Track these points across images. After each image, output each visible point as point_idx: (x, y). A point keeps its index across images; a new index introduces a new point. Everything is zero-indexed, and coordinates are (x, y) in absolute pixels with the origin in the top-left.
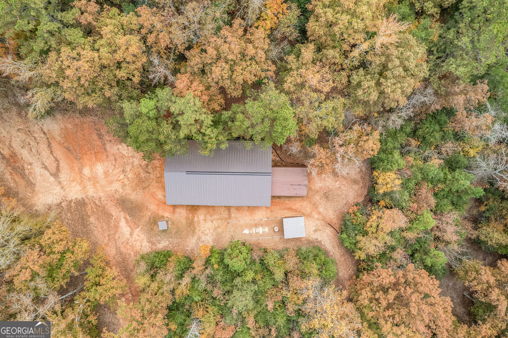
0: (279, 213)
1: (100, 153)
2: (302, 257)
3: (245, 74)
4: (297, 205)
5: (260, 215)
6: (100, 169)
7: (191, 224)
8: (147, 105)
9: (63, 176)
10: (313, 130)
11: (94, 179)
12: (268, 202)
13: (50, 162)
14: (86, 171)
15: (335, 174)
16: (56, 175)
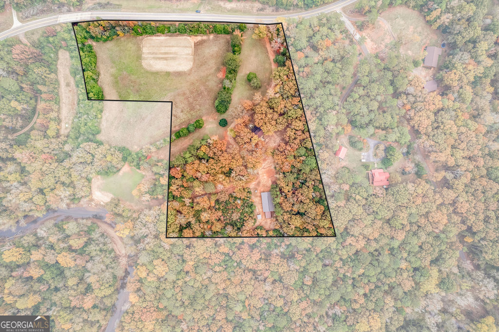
0: (261, 213)
1: (269, 177)
2: (255, 219)
3: (284, 208)
4: (264, 216)
5: (261, 210)
6: (265, 177)
7: (257, 196)
8: (278, 193)
9: (263, 170)
10: (278, 218)
11: (263, 176)
12: (264, 211)
13: (265, 167)
14: (265, 174)
15: (271, 223)
16: (263, 168)
